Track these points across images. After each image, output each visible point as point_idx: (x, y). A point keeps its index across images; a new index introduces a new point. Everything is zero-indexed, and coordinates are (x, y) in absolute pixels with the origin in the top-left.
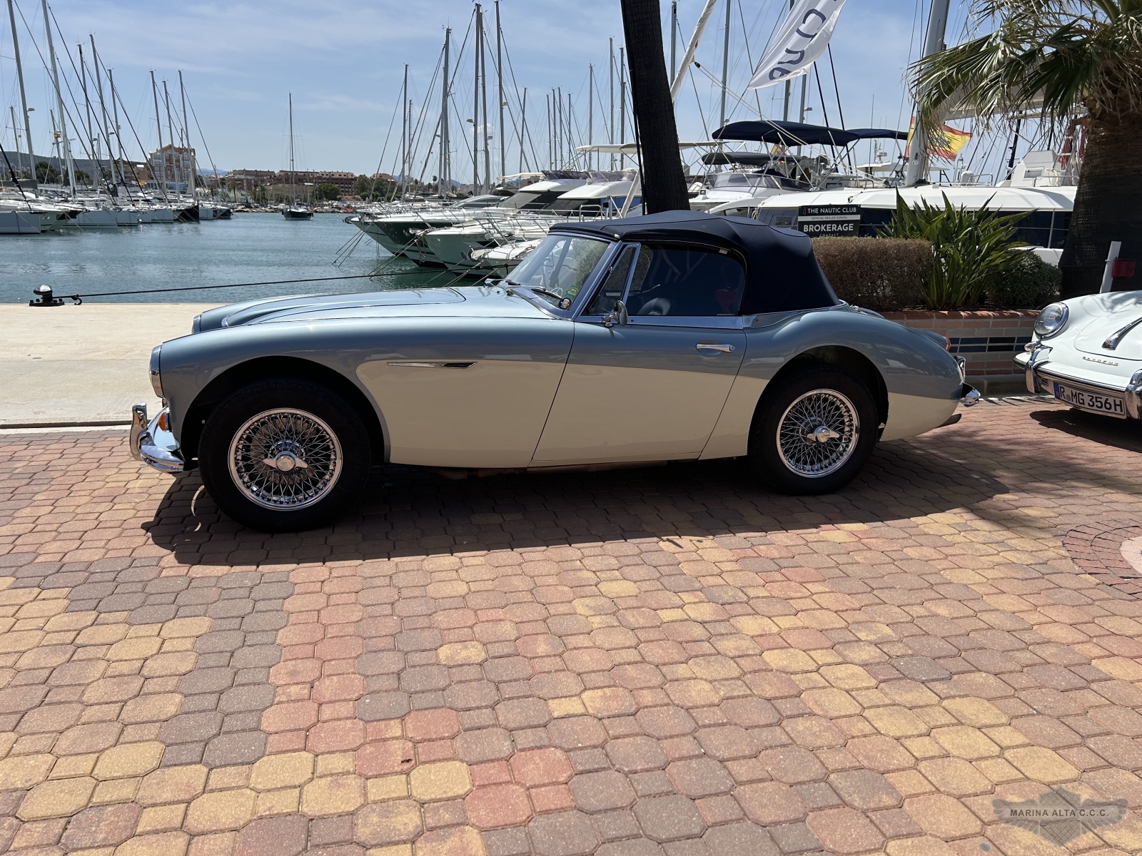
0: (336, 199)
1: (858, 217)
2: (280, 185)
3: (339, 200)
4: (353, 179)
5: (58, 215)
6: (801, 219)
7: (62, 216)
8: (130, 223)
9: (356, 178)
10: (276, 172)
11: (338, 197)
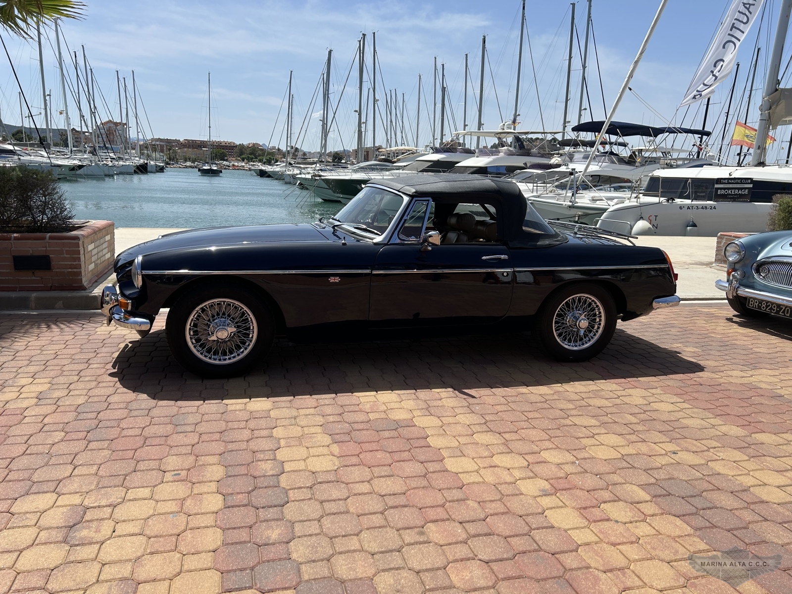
0: (224, 160)
1: (751, 186)
2: (186, 149)
3: (227, 160)
4: (234, 147)
5: (70, 168)
6: (716, 186)
7: (73, 168)
8: (108, 174)
9: (236, 146)
10: (182, 140)
11: (226, 158)
